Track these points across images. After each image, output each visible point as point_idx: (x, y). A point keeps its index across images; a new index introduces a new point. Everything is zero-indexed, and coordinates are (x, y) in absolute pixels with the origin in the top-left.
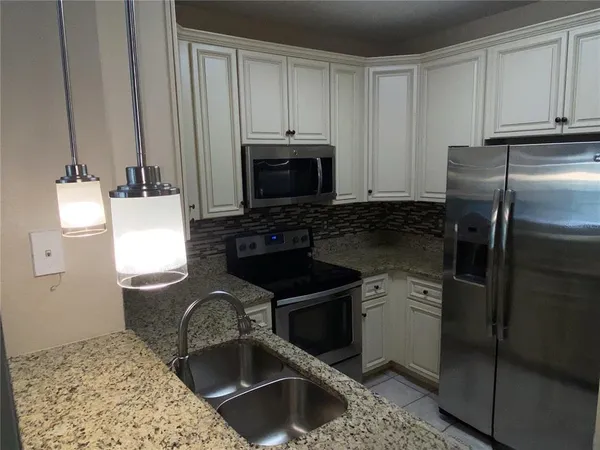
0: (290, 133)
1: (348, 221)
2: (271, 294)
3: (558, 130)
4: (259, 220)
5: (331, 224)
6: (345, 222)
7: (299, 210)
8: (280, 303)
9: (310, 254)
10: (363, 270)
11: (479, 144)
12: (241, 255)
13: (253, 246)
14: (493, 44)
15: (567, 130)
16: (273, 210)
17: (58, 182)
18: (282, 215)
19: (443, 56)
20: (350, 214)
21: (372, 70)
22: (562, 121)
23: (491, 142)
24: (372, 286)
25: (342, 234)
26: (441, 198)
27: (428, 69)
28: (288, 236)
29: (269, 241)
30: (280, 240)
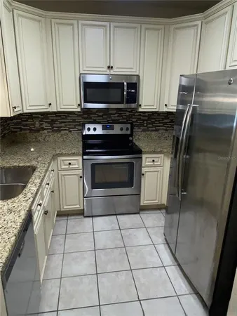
1: (162, 123)
4: (102, 116)
5: (150, 124)
6: (160, 123)
7: (128, 114)
9: (131, 138)
12: (87, 133)
13: (95, 129)
16: (110, 112)
18: (117, 115)
20: (163, 119)
25: (157, 130)
29: (105, 128)
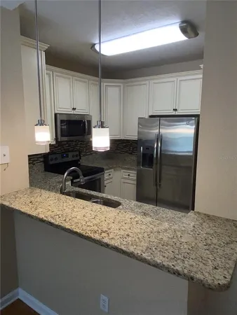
0: (74, 109)
2: (71, 178)
3: (174, 113)
5: (87, 150)
8: (74, 181)
9: (79, 162)
10: (105, 168)
11: (147, 117)
12: (51, 163)
13: (56, 159)
14: (151, 79)
15: (177, 113)
17: (37, 125)
18: (67, 145)
19: (132, 82)
21: (105, 84)
22: (175, 110)
23: (151, 116)
24: (108, 174)
26: (136, 138)
27: (128, 86)
28: (70, 154)
29: (63, 157)
30: (67, 156)
